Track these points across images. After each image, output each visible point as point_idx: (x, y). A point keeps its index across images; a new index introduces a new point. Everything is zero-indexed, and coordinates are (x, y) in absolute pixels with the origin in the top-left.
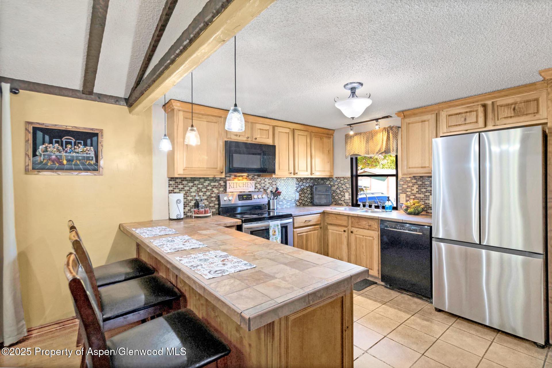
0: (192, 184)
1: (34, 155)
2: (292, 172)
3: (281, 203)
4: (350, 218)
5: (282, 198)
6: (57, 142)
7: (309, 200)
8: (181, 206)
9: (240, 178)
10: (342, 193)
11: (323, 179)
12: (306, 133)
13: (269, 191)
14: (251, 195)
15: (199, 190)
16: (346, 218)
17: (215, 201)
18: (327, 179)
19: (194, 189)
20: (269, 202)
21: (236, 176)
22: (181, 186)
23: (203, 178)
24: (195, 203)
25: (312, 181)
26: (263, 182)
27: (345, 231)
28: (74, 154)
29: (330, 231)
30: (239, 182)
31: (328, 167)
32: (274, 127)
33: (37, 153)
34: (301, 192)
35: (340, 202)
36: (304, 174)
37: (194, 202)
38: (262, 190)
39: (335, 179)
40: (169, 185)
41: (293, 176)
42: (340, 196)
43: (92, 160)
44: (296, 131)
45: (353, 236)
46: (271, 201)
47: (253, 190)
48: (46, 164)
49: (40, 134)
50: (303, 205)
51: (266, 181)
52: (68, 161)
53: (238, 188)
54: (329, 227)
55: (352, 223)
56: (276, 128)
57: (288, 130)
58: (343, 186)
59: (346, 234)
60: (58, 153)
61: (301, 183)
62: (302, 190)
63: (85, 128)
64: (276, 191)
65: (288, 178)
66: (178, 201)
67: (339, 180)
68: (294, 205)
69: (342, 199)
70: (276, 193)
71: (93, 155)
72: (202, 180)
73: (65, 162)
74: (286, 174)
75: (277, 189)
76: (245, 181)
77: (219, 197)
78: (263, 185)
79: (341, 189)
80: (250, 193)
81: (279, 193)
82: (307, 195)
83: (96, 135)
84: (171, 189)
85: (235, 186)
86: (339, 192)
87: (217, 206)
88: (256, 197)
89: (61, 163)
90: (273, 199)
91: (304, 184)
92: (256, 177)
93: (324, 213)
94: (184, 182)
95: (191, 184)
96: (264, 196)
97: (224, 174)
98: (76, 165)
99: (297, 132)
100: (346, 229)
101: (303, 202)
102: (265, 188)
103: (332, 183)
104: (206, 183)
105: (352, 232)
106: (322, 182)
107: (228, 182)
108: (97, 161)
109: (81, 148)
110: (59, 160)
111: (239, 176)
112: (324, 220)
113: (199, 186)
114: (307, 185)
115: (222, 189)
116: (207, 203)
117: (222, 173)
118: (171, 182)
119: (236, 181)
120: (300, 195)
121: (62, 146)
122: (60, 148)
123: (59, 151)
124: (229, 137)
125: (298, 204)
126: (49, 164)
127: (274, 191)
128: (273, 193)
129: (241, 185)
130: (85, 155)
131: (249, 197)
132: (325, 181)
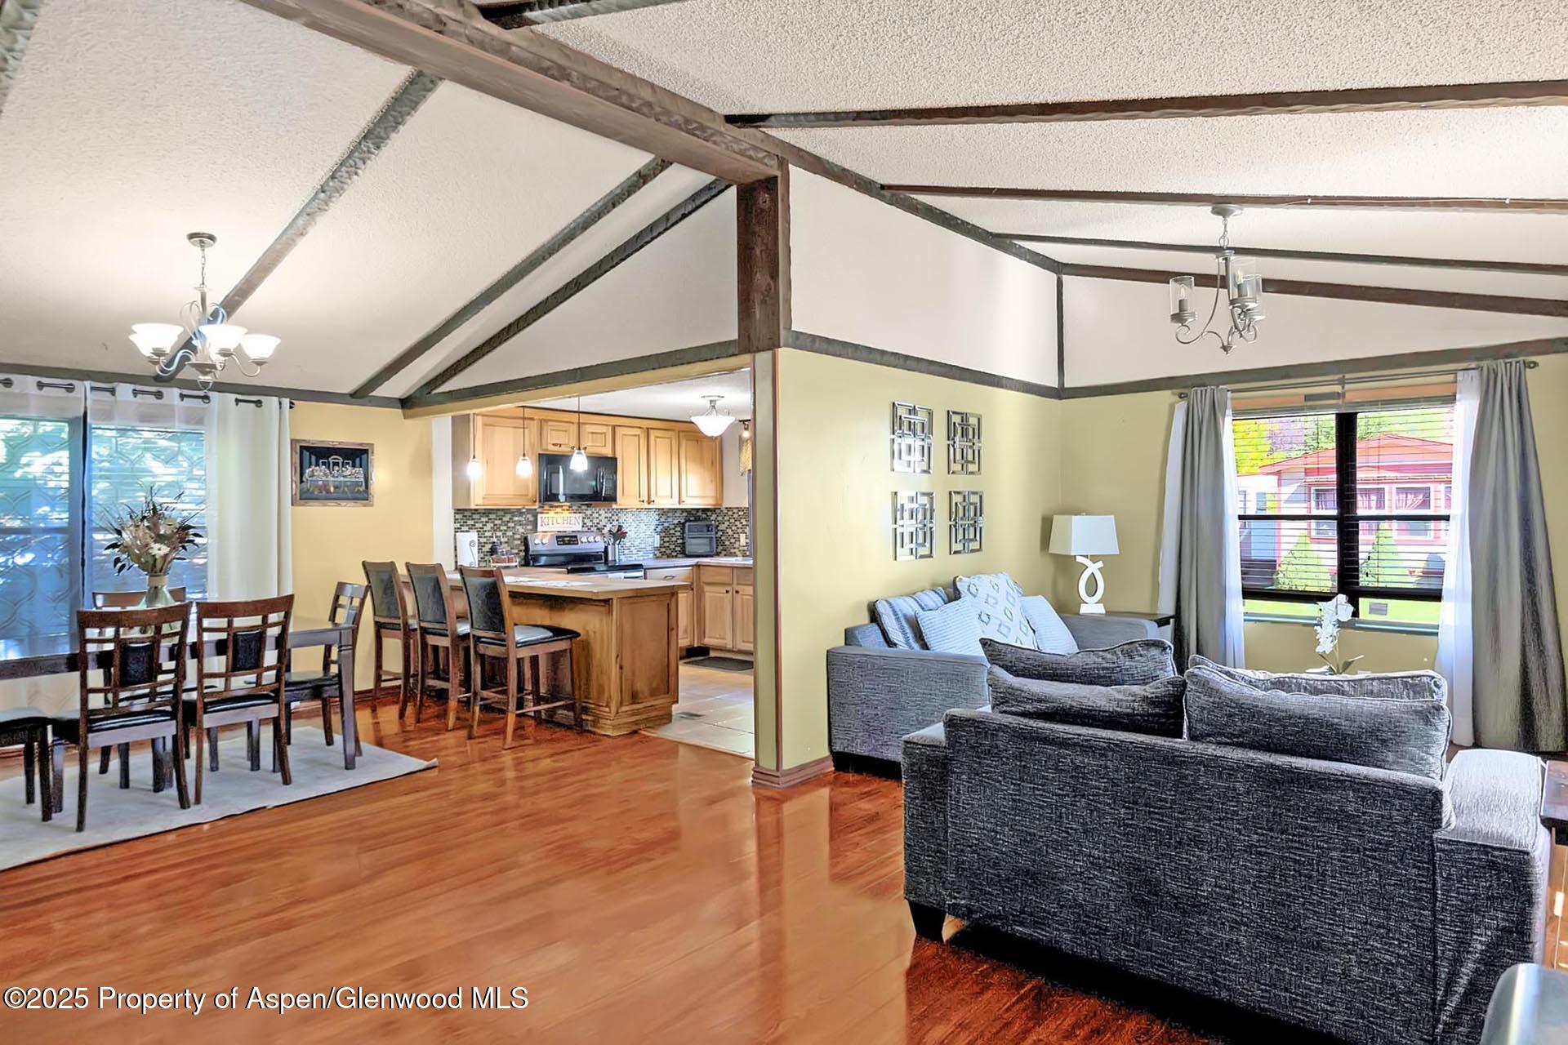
0: (486, 519)
1: (302, 481)
2: (646, 499)
3: (626, 552)
4: (735, 570)
5: (628, 544)
6: (324, 464)
7: (678, 549)
8: (475, 549)
9: (559, 510)
10: (736, 536)
11: (705, 510)
12: (669, 434)
13: (606, 531)
14: (576, 537)
15: (496, 528)
16: (730, 570)
17: (519, 545)
18: (713, 511)
19: (489, 526)
20: (606, 548)
21: (552, 506)
22: (470, 522)
23: (503, 510)
24: (491, 548)
25: (685, 514)
26: (596, 515)
27: (727, 592)
28: (342, 479)
29: (707, 594)
30: (556, 515)
31: (710, 491)
32: (614, 427)
33: (304, 479)
34: (663, 534)
35: (732, 551)
36: (666, 500)
37: (490, 546)
38: (594, 529)
39: (725, 511)
40: (456, 519)
41: (646, 506)
42: (733, 541)
43: (361, 486)
44: (651, 431)
45: (738, 597)
46: (610, 548)
47: (580, 529)
48: (313, 493)
49: (306, 454)
50: (668, 557)
51: (601, 514)
52: (336, 488)
53: (555, 524)
54: (707, 588)
55: (738, 577)
56: (618, 429)
57: (637, 432)
58: (737, 523)
59: (730, 594)
60: (324, 478)
61: (664, 517)
62: (666, 530)
63: (354, 444)
64: (618, 531)
65: (639, 510)
66: (471, 544)
67: (730, 513)
68: (651, 556)
69: (736, 546)
70: (619, 534)
71: (362, 479)
72: (500, 513)
73: (332, 489)
74: (634, 503)
75: (620, 527)
76: (566, 514)
77: (526, 539)
78: (596, 521)
79: (734, 528)
80: (574, 534)
81: (624, 535)
82: (674, 539)
83: (366, 451)
84: (458, 525)
85: (550, 522)
86: (731, 533)
87: (523, 554)
88: (584, 539)
89: (328, 492)
90: (614, 544)
91: (670, 520)
92: (584, 507)
93: (698, 566)
94: (474, 516)
95: (484, 519)
96: (598, 538)
97: (537, 503)
98: (344, 492)
99: (653, 434)
100: (729, 589)
101: (668, 552)
102: (599, 526)
103: (720, 518)
104: (506, 519)
105: (737, 592)
106: (704, 516)
107: (539, 516)
108: (367, 487)
109: (349, 470)
110: (325, 487)
111: (557, 507)
112: (699, 578)
113: (497, 522)
114: (676, 522)
115: (529, 527)
116: (509, 549)
117: (535, 501)
118: (457, 517)
119: (551, 514)
120: (662, 539)
121: (329, 468)
122: (327, 471)
123: (325, 474)
124: (544, 447)
125: (659, 555)
126: (316, 493)
127: (615, 530)
128: (614, 534)
129: (560, 521)
130: (354, 480)
131: (572, 539)
132: (709, 513)
